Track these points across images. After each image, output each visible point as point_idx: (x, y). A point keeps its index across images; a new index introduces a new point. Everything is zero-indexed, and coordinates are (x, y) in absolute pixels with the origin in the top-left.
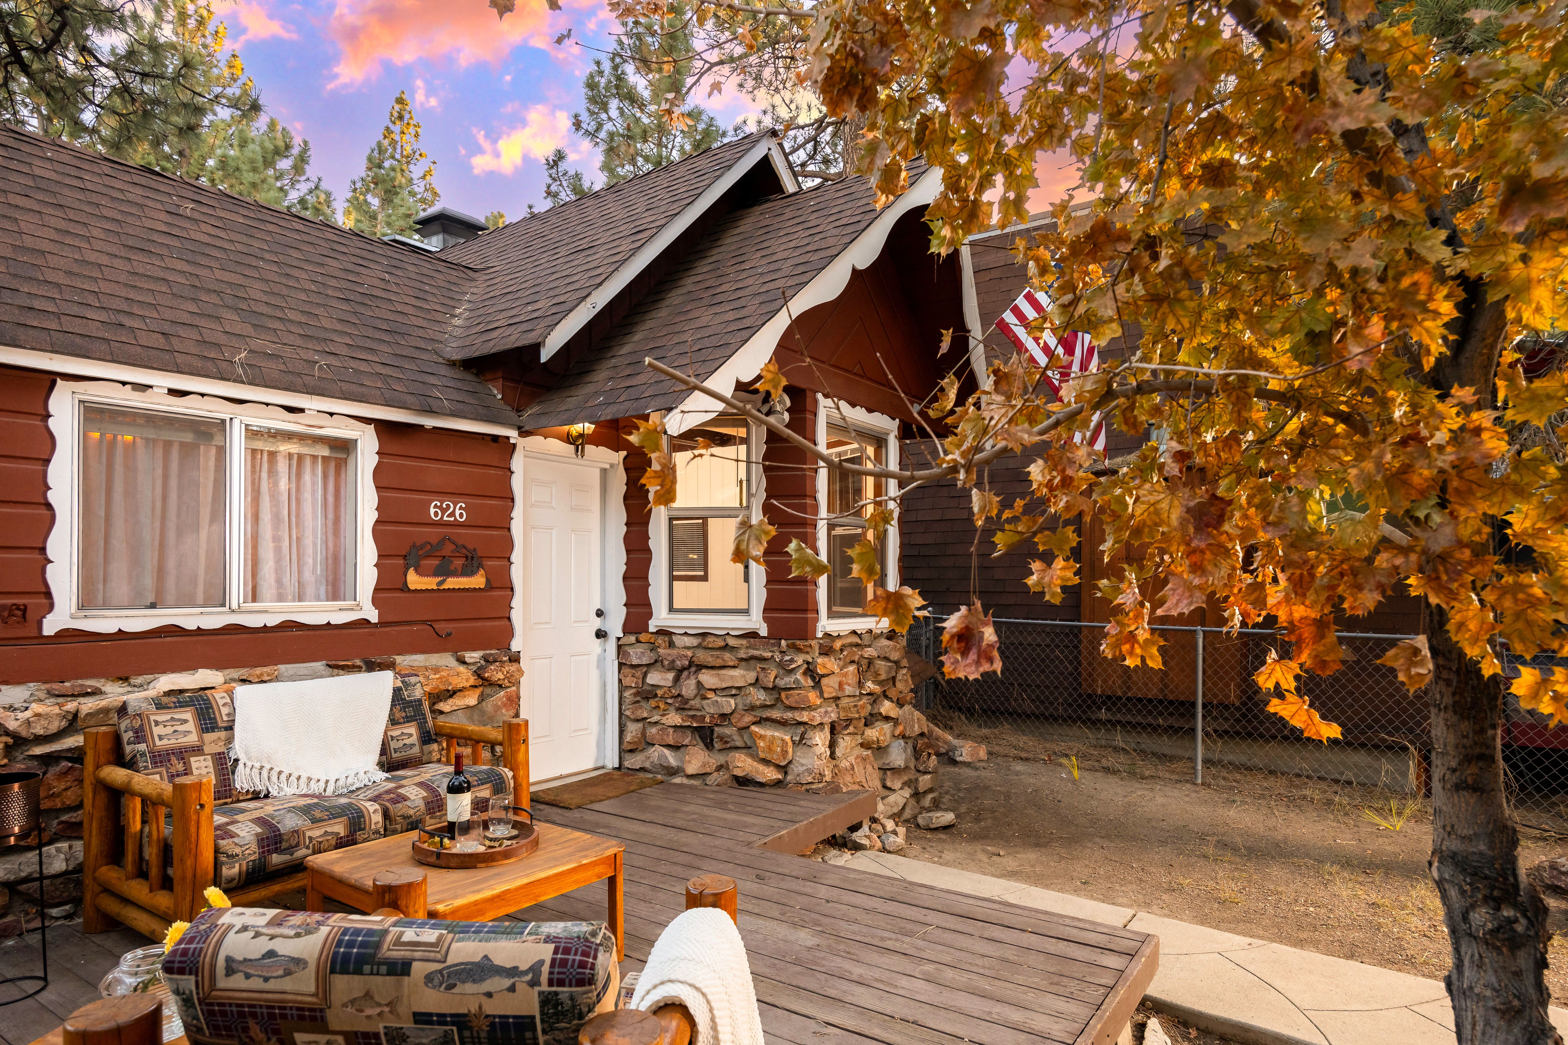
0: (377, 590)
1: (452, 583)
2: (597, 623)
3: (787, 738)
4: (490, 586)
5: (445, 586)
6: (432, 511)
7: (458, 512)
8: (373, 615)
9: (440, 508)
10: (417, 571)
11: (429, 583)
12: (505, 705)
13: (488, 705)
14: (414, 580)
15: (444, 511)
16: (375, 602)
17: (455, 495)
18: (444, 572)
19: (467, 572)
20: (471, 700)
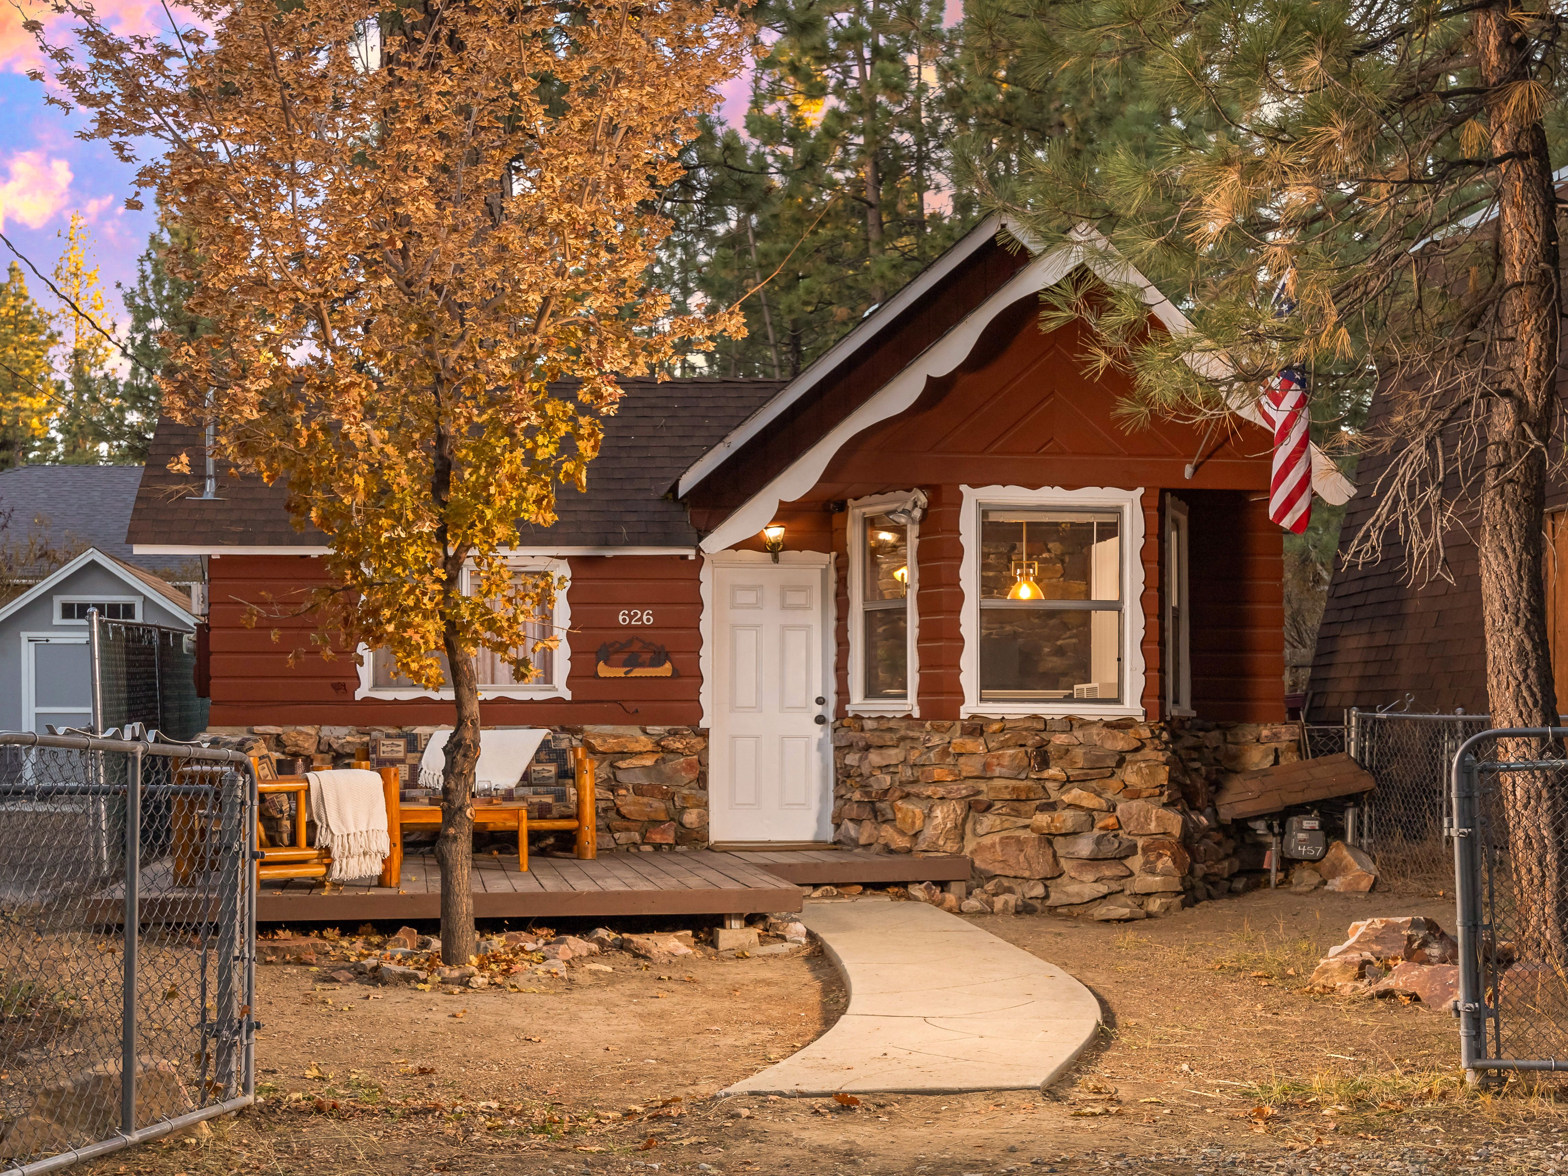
0: (570, 677)
1: (638, 672)
2: (818, 710)
3: (917, 811)
4: (676, 674)
5: (632, 675)
6: (621, 618)
7: (647, 617)
8: (567, 695)
9: (629, 615)
10: (606, 663)
11: (620, 672)
12: (684, 769)
13: (667, 768)
14: (604, 670)
15: (631, 619)
16: (569, 685)
17: (642, 605)
18: (632, 662)
19: (657, 662)
20: (649, 762)
